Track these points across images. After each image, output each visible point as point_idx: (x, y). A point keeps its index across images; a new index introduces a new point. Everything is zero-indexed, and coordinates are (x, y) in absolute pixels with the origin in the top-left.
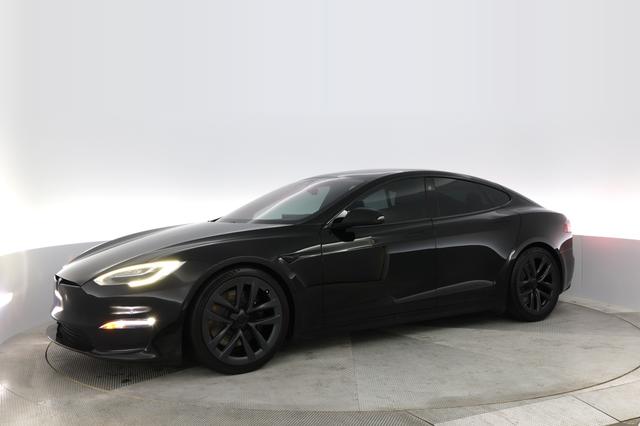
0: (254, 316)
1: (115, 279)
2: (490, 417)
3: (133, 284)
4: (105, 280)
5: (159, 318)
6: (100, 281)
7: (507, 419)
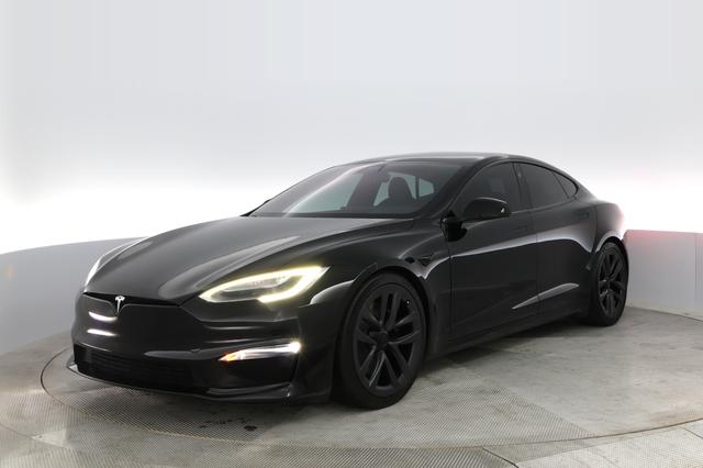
0: (394, 334)
1: (224, 294)
2: (583, 454)
3: (264, 299)
4: (214, 296)
5: (305, 342)
6: (207, 296)
7: (604, 457)
